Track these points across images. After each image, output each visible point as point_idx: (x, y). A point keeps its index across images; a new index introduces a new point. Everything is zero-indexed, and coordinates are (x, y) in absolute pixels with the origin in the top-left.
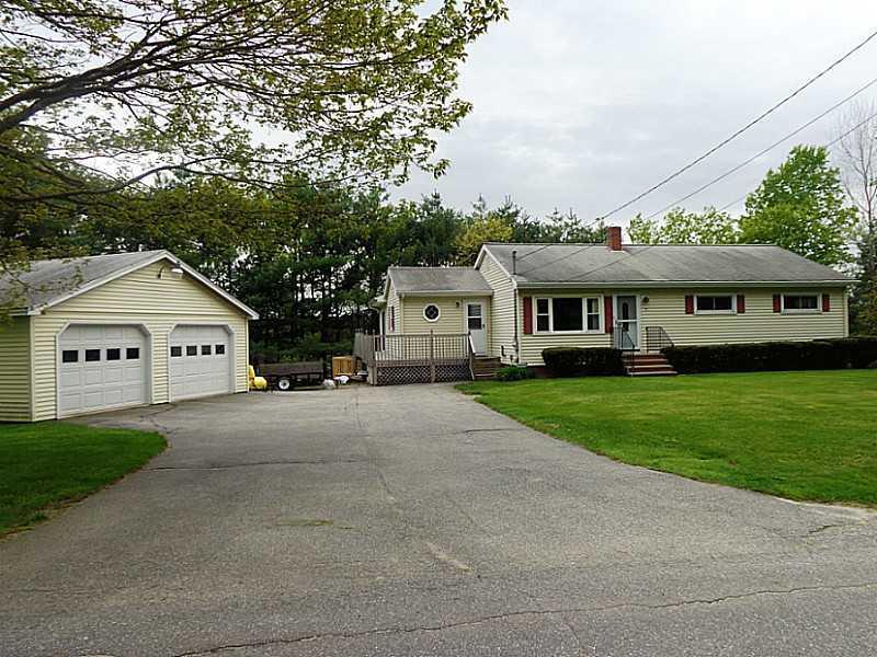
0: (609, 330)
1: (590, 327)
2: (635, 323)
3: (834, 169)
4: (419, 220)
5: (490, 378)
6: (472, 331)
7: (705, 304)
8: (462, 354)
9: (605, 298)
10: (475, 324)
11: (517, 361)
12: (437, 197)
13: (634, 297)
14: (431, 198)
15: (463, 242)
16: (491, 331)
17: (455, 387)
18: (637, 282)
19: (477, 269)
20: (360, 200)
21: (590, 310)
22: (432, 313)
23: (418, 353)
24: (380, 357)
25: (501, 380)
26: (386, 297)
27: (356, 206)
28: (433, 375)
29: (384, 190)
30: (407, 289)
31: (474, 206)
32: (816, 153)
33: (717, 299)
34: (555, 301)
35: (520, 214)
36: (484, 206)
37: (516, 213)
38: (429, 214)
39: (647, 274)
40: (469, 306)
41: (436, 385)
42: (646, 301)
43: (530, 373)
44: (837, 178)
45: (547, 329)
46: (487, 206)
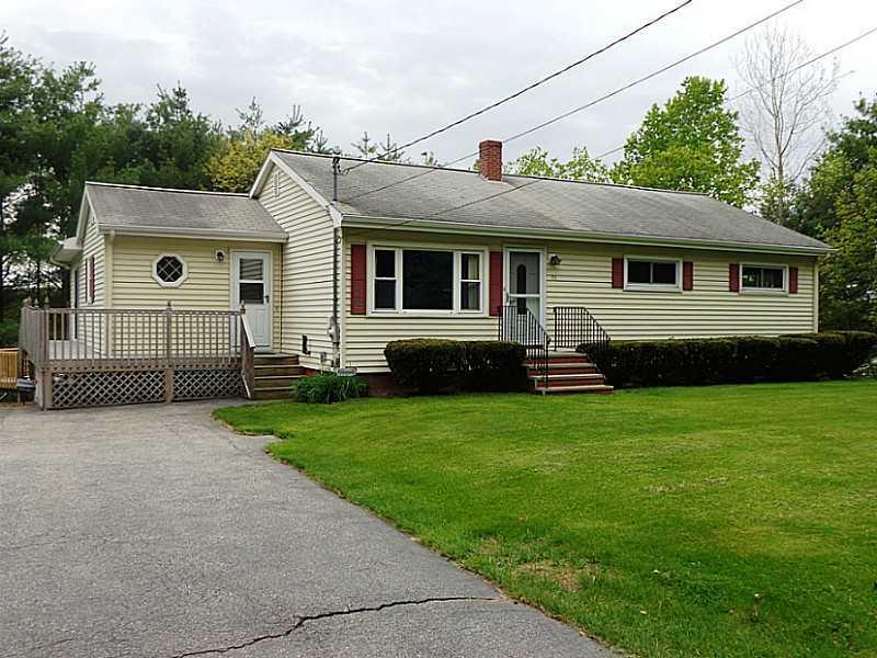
0: (496, 310)
1: (465, 306)
2: (538, 299)
3: (732, 112)
4: (149, 129)
5: (283, 395)
6: (246, 307)
7: (640, 273)
8: (227, 349)
9: (491, 253)
10: (251, 293)
11: (336, 363)
12: (181, 94)
13: (538, 254)
14: (172, 96)
15: (225, 168)
16: (280, 308)
17: (217, 415)
18: (542, 229)
19: (256, 197)
20: (47, 84)
21: (465, 275)
22: (170, 270)
23: (139, 344)
24: (59, 352)
25: (306, 400)
26: (82, 241)
27: (39, 94)
28: (170, 388)
29: (89, 73)
30: (120, 221)
31: (242, 116)
32: (711, 89)
33: (657, 265)
34: (407, 254)
35: (314, 137)
36: (258, 117)
37: (308, 134)
38: (166, 120)
39: (555, 218)
40: (242, 261)
41: (175, 409)
42: (554, 262)
43: (363, 387)
44: (736, 123)
45: (392, 306)
46: (262, 119)
